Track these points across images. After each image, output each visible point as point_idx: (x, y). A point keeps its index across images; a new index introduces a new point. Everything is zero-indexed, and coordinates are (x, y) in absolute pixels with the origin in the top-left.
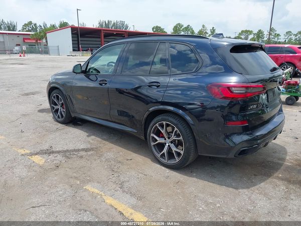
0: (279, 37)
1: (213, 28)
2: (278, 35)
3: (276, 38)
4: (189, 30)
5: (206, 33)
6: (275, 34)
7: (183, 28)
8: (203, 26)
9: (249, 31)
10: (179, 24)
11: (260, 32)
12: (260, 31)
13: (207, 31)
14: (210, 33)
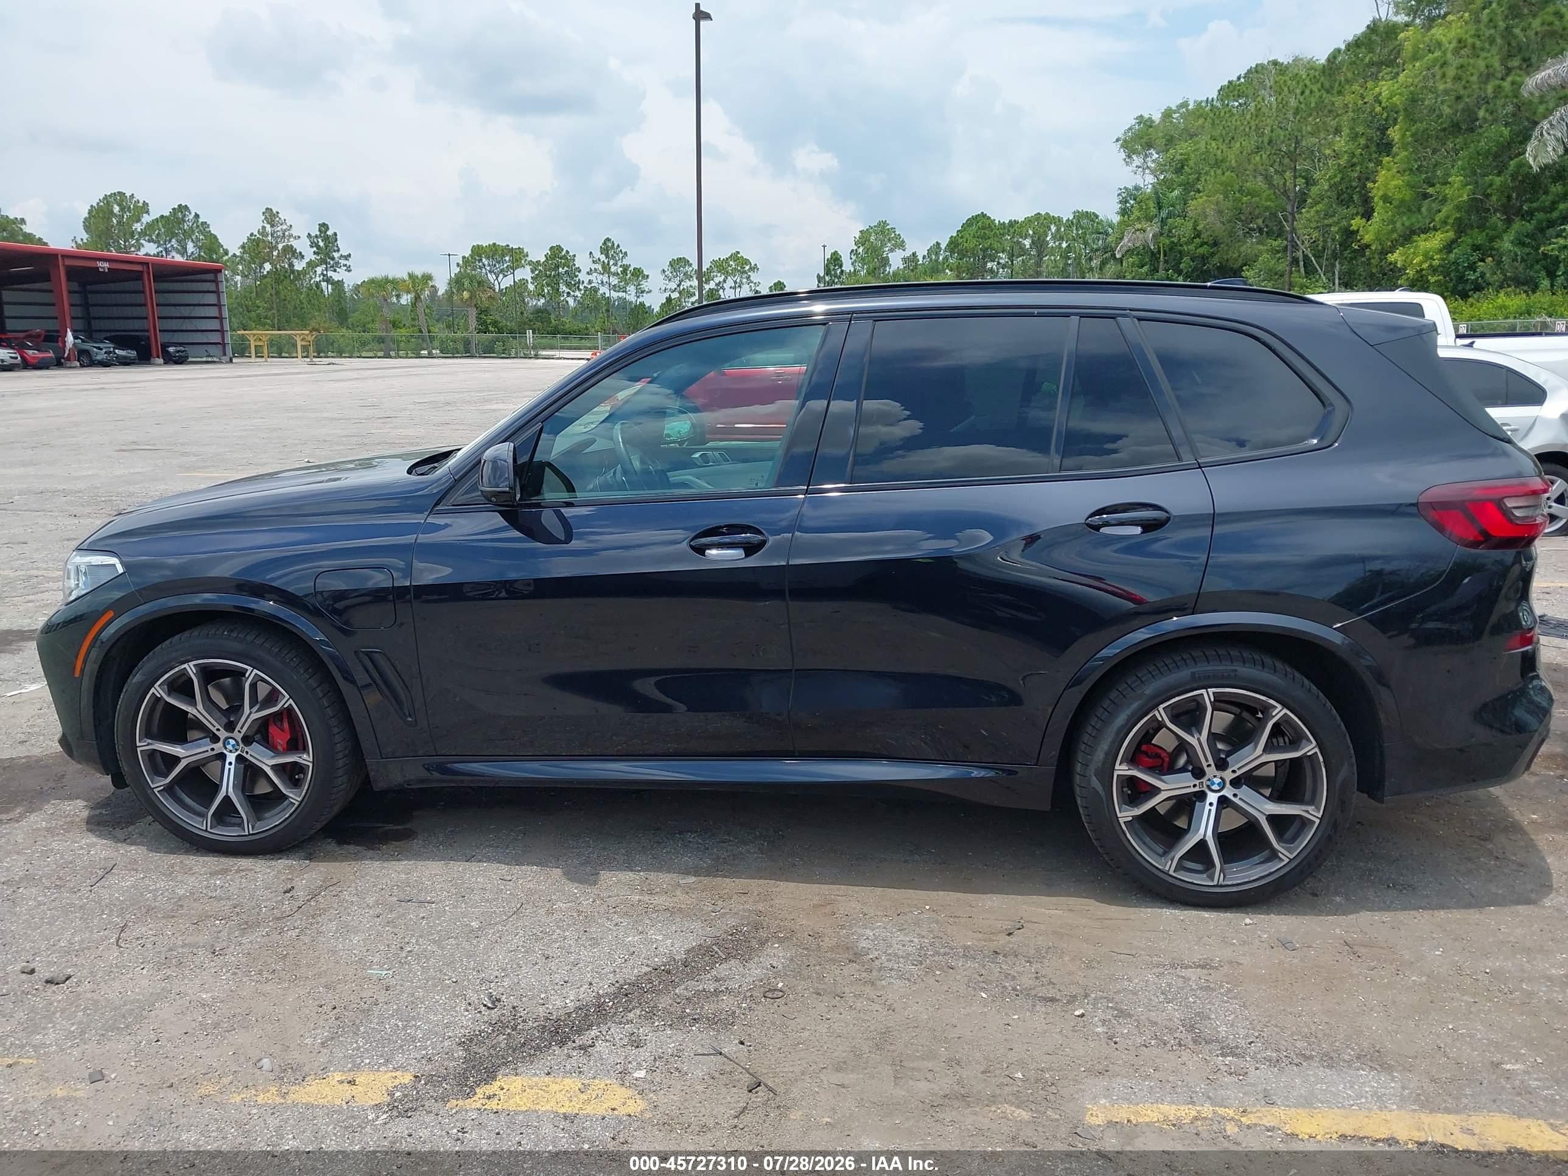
0: (645, 285)
1: (324, 227)
2: (638, 274)
3: (631, 289)
4: (188, 234)
5: (290, 251)
6: (625, 269)
7: (146, 219)
8: (271, 216)
9: (508, 250)
10: (120, 197)
11: (558, 257)
12: (556, 252)
13: (294, 243)
14: (309, 254)
